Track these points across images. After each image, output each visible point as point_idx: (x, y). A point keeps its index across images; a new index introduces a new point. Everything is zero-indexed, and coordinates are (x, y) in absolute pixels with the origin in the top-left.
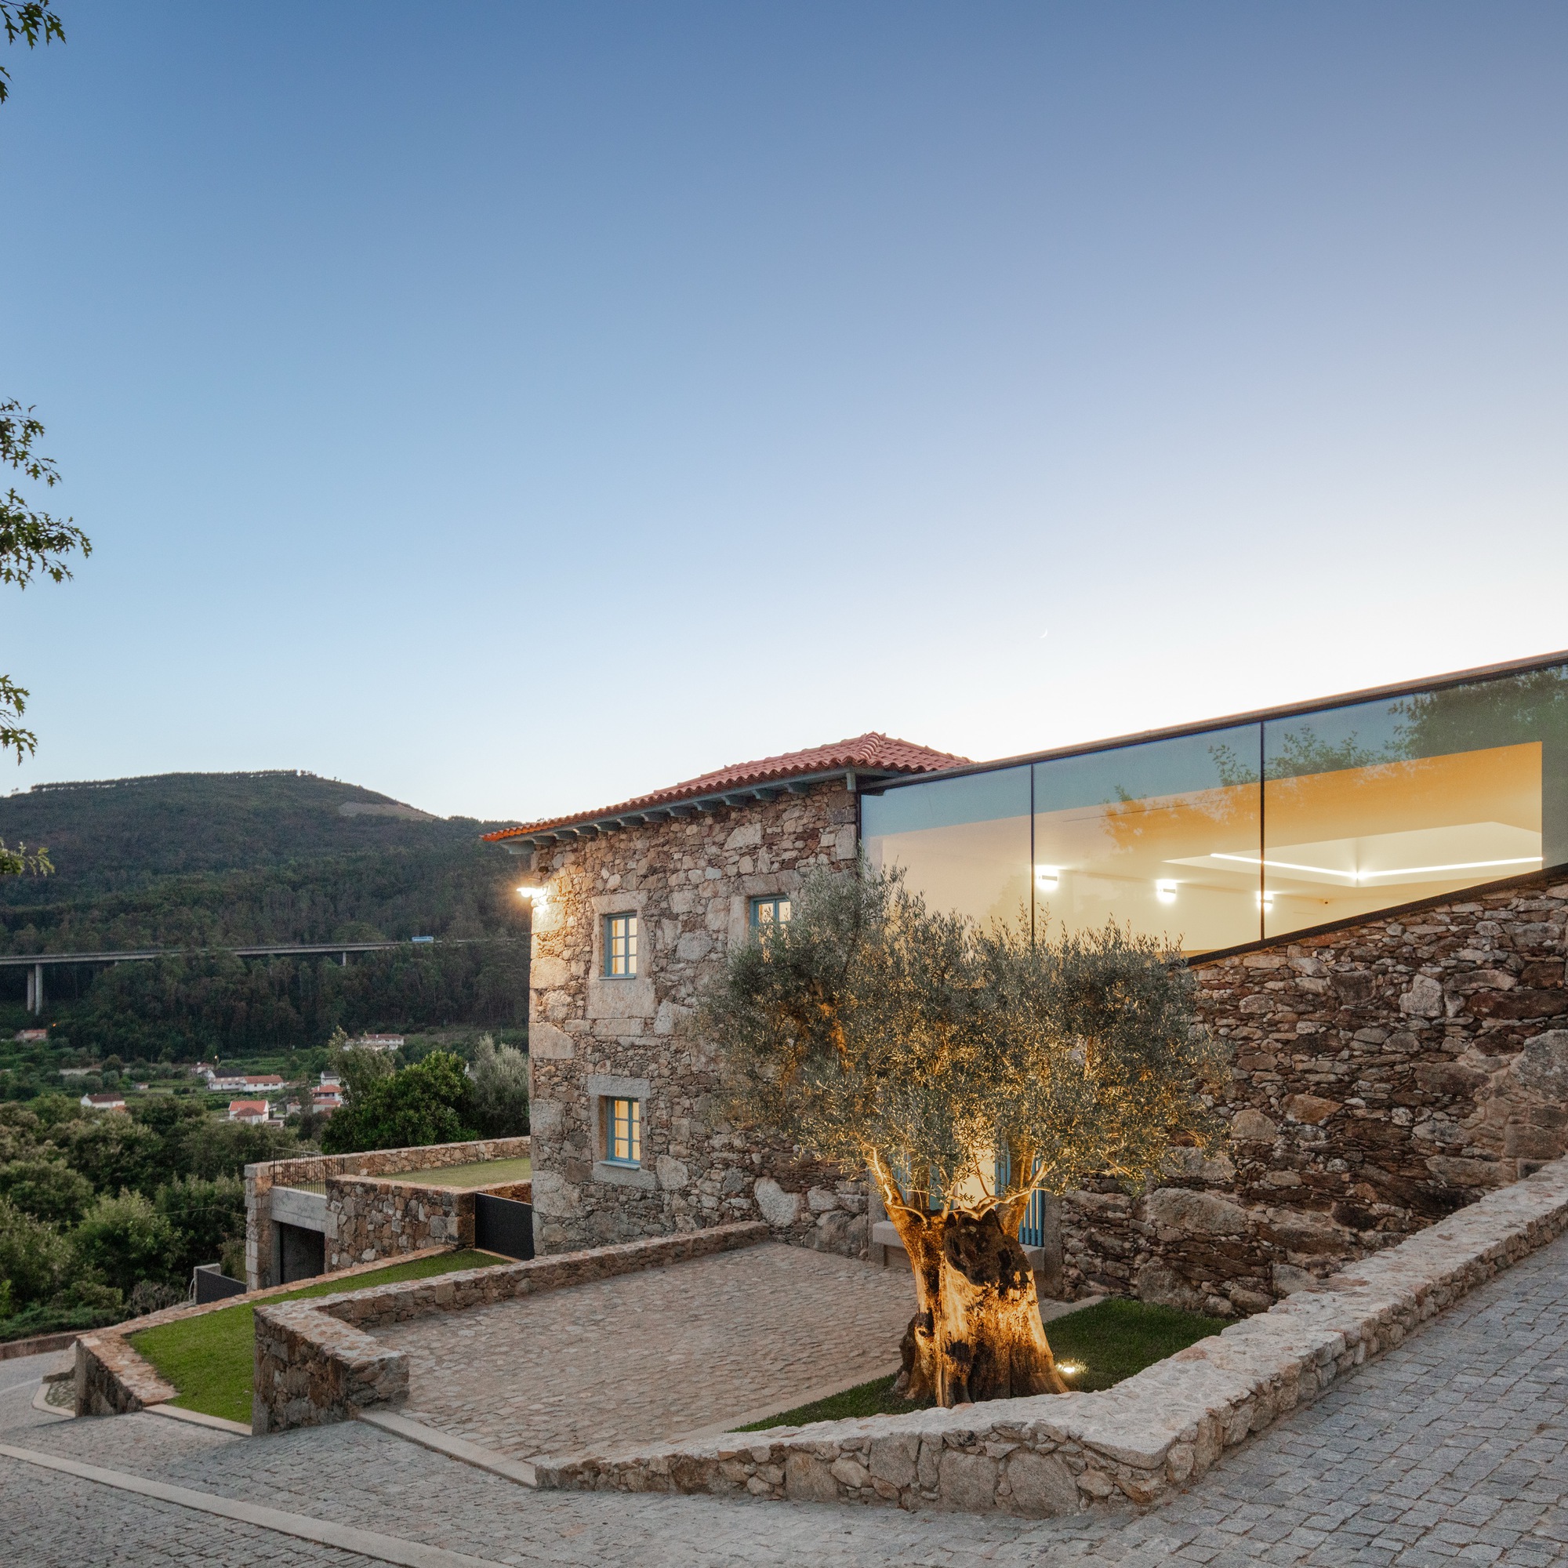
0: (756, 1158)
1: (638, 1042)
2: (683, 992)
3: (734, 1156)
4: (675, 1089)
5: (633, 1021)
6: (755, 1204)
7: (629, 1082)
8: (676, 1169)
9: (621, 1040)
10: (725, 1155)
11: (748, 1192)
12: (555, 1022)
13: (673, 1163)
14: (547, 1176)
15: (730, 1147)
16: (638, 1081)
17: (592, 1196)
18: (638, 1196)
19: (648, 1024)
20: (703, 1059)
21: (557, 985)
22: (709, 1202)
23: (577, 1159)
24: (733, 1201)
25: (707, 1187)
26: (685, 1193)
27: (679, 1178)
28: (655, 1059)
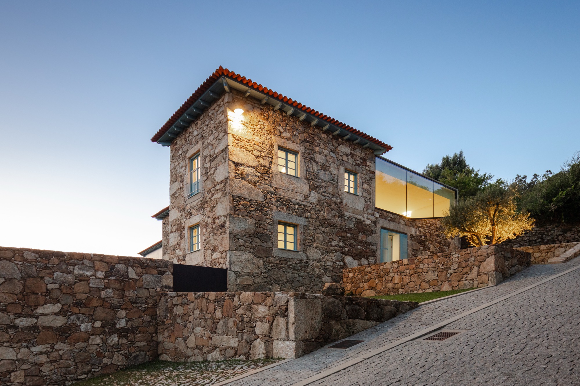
0: (347, 249)
1: (301, 203)
2: (322, 190)
3: (339, 248)
4: (318, 224)
5: (298, 194)
6: (345, 263)
7: (296, 217)
8: (316, 252)
9: (293, 200)
10: (336, 248)
11: (343, 260)
12: (250, 182)
13: (315, 250)
14: (242, 254)
15: (338, 246)
16: (301, 218)
17: (272, 262)
18: (297, 262)
19: (306, 197)
20: (330, 215)
21: (251, 165)
22: (329, 263)
23: (263, 246)
24: (337, 263)
25: (329, 258)
26: (319, 261)
27: (317, 256)
28: (309, 211)
